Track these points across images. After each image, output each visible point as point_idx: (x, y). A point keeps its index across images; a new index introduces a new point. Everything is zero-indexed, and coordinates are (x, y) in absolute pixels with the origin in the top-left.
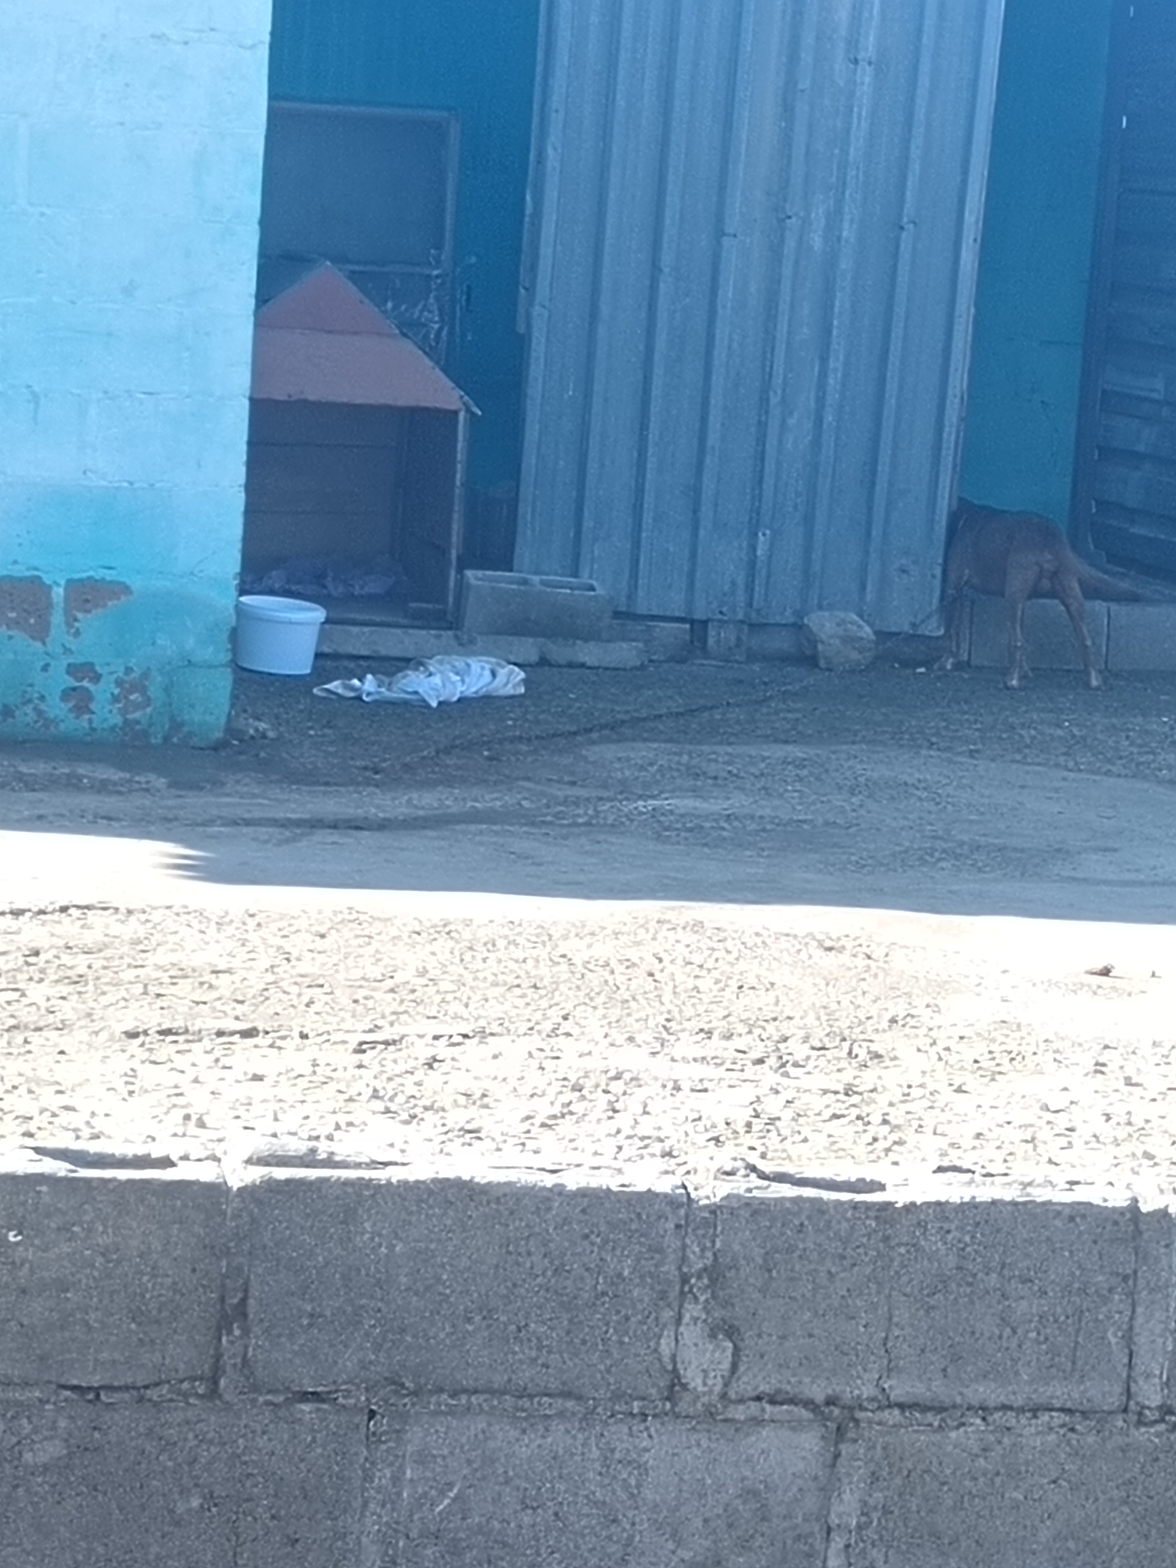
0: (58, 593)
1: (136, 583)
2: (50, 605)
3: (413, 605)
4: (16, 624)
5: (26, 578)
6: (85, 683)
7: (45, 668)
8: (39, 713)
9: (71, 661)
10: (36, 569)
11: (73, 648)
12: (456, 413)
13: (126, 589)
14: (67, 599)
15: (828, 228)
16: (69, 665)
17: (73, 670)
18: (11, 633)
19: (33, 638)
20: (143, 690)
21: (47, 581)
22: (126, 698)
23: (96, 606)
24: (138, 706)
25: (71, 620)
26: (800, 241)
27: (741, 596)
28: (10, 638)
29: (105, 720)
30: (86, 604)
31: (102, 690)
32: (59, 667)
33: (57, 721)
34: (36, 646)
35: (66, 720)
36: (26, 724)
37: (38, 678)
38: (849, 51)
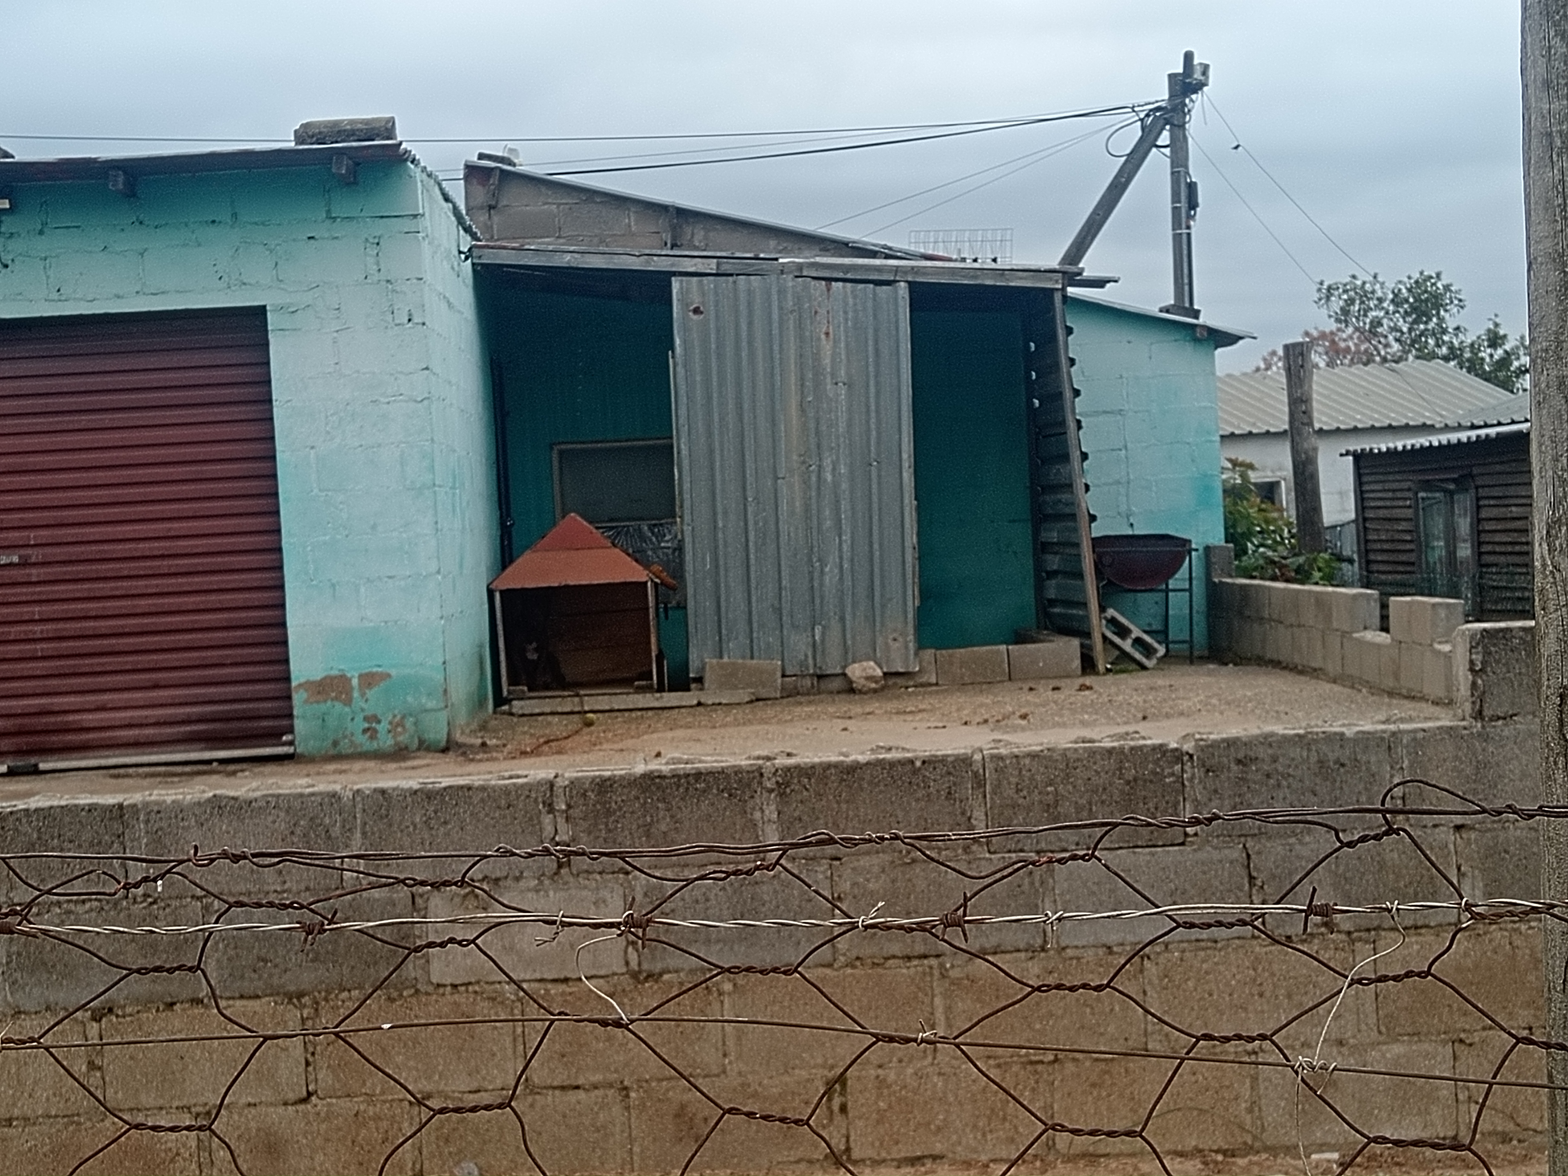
0: (355, 682)
1: (393, 672)
2: (352, 688)
3: (636, 683)
4: (336, 699)
5: (338, 676)
6: (373, 725)
7: (353, 719)
8: (351, 742)
9: (365, 715)
10: (343, 670)
11: (366, 708)
12: (646, 583)
13: (389, 676)
14: (360, 685)
15: (834, 469)
16: (364, 717)
17: (366, 719)
18: (333, 704)
19: (345, 705)
20: (403, 727)
21: (349, 675)
22: (395, 730)
23: (375, 686)
24: (400, 734)
25: (363, 695)
26: (819, 477)
27: (810, 661)
28: (334, 706)
29: (386, 742)
30: (370, 685)
31: (382, 727)
32: (359, 718)
33: (361, 745)
34: (347, 709)
35: (364, 743)
36: (345, 747)
37: (349, 725)
38: (832, 378)
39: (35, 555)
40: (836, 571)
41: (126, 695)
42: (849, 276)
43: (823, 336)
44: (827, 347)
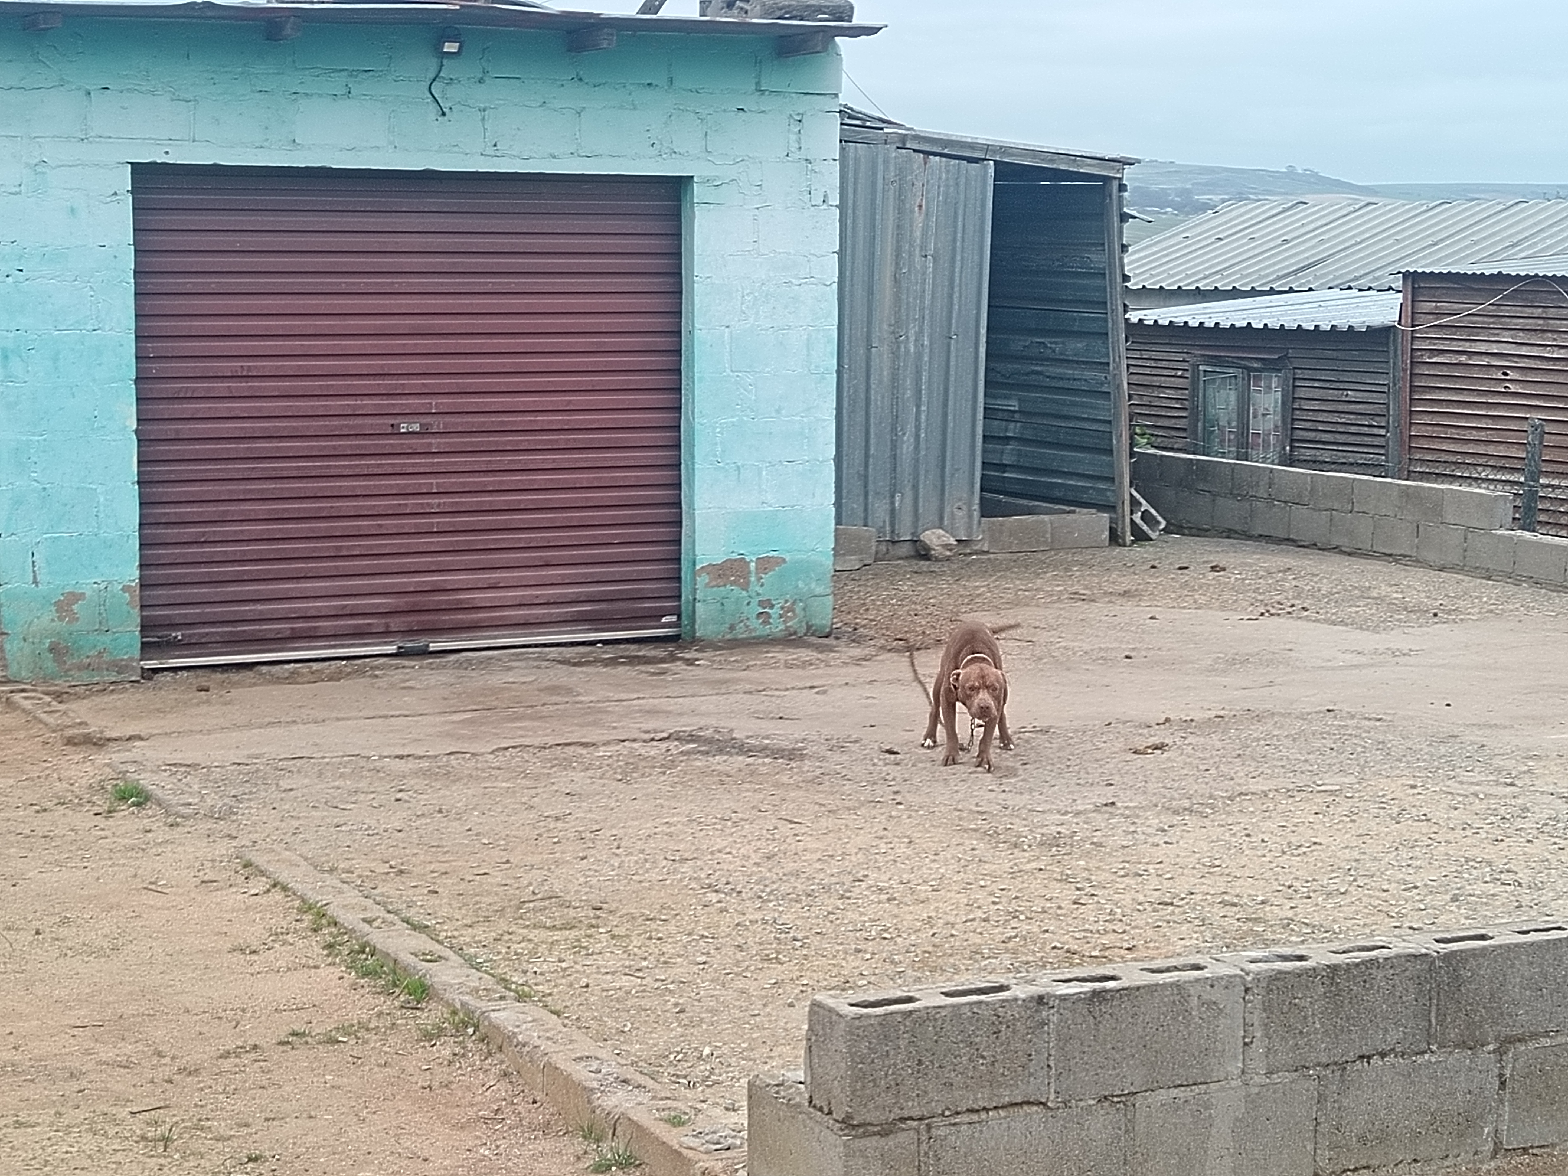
0: (753, 566)
1: (787, 557)
2: (750, 572)
4: (735, 583)
5: (737, 559)
6: (767, 610)
7: (748, 604)
8: (747, 626)
9: (760, 599)
10: (742, 554)
11: (761, 592)
13: (784, 561)
14: (757, 569)
15: (917, 340)
16: (759, 601)
17: (761, 604)
18: (732, 588)
19: (742, 589)
20: (793, 611)
21: (748, 559)
22: (786, 615)
23: (770, 571)
24: (791, 619)
25: (759, 579)
26: (905, 348)
27: (888, 528)
28: (732, 590)
29: (777, 627)
30: (765, 570)
31: (774, 612)
32: (755, 602)
33: (755, 630)
34: (744, 593)
35: (759, 629)
36: (741, 633)
37: (745, 609)
38: (921, 250)
39: (437, 424)
40: (912, 440)
41: (516, 574)
42: (946, 151)
43: (917, 209)
44: (919, 219)
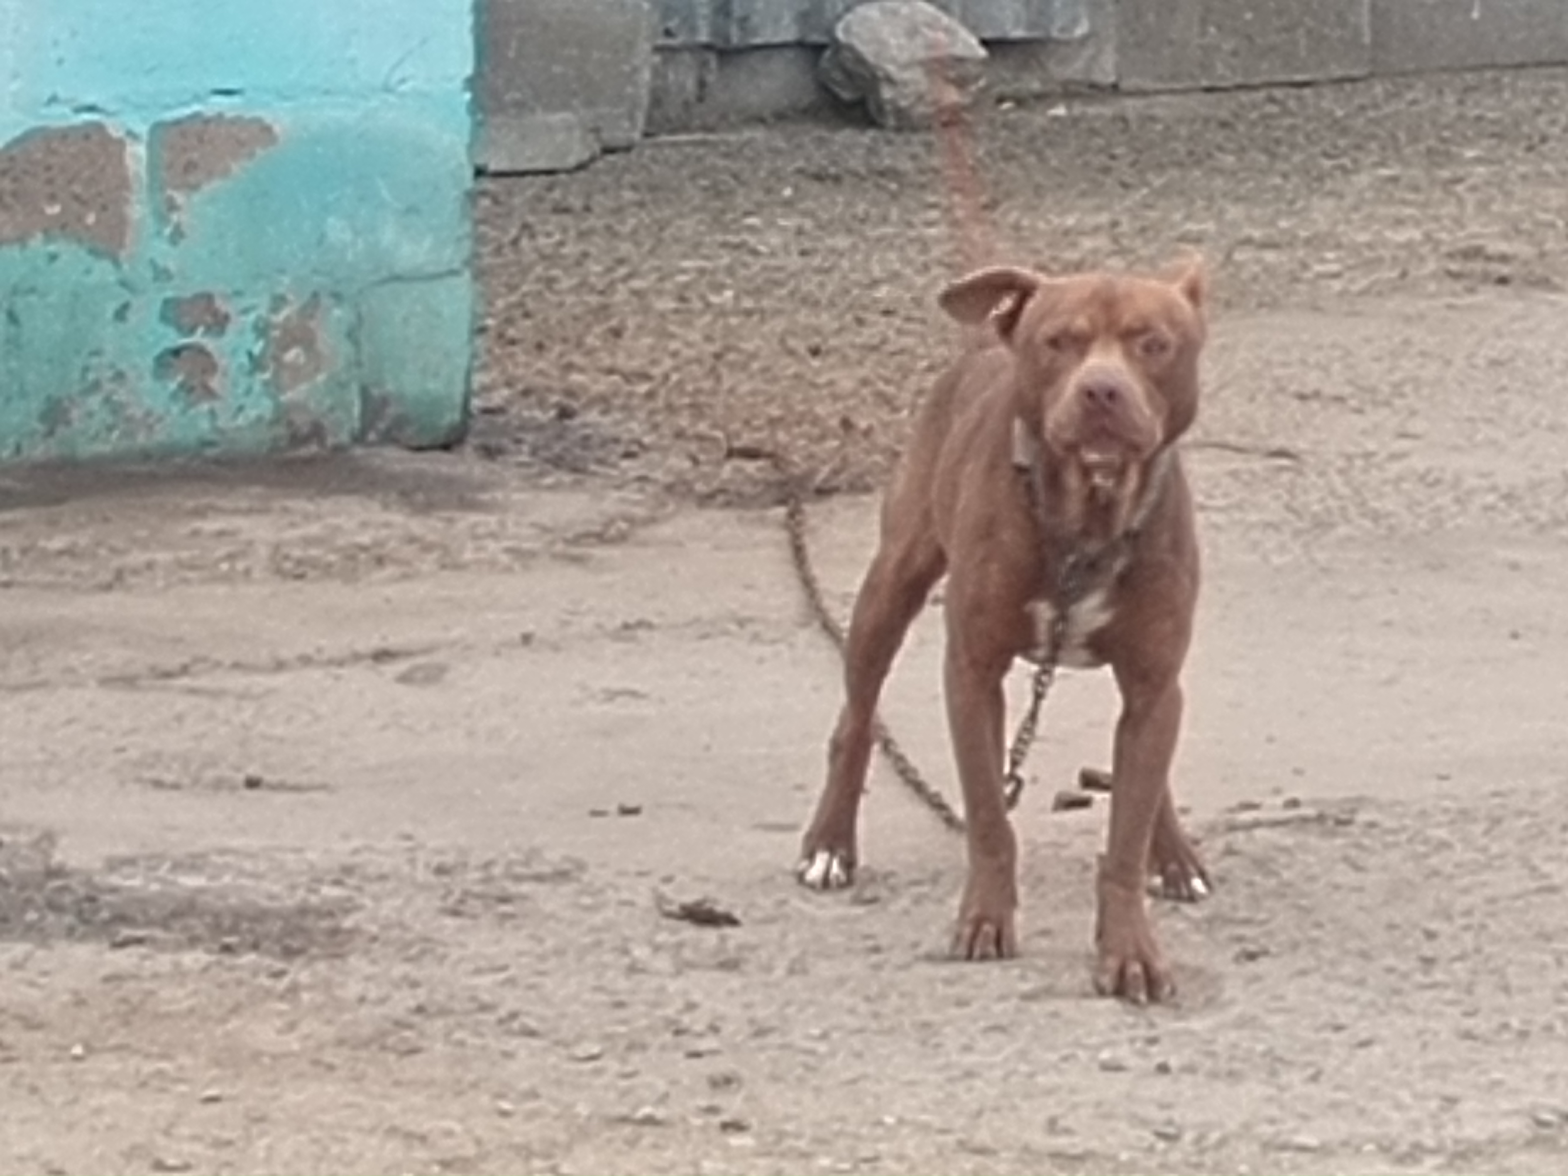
0: (137, 155)
1: (281, 118)
2: (124, 183)
4: (61, 227)
5: (73, 129)
6: (198, 338)
7: (121, 314)
8: (116, 408)
9: (169, 294)
10: (91, 109)
11: (172, 266)
13: (264, 134)
14: (153, 166)
16: (167, 302)
17: (173, 313)
18: (52, 248)
19: (94, 252)
20: (307, 342)
21: (115, 131)
22: (277, 359)
23: (210, 175)
24: (297, 373)
25: (164, 211)
28: (53, 257)
29: (241, 409)
30: (190, 174)
31: (229, 347)
33: (149, 421)
34: (103, 270)
36: (90, 435)
37: (109, 335)
